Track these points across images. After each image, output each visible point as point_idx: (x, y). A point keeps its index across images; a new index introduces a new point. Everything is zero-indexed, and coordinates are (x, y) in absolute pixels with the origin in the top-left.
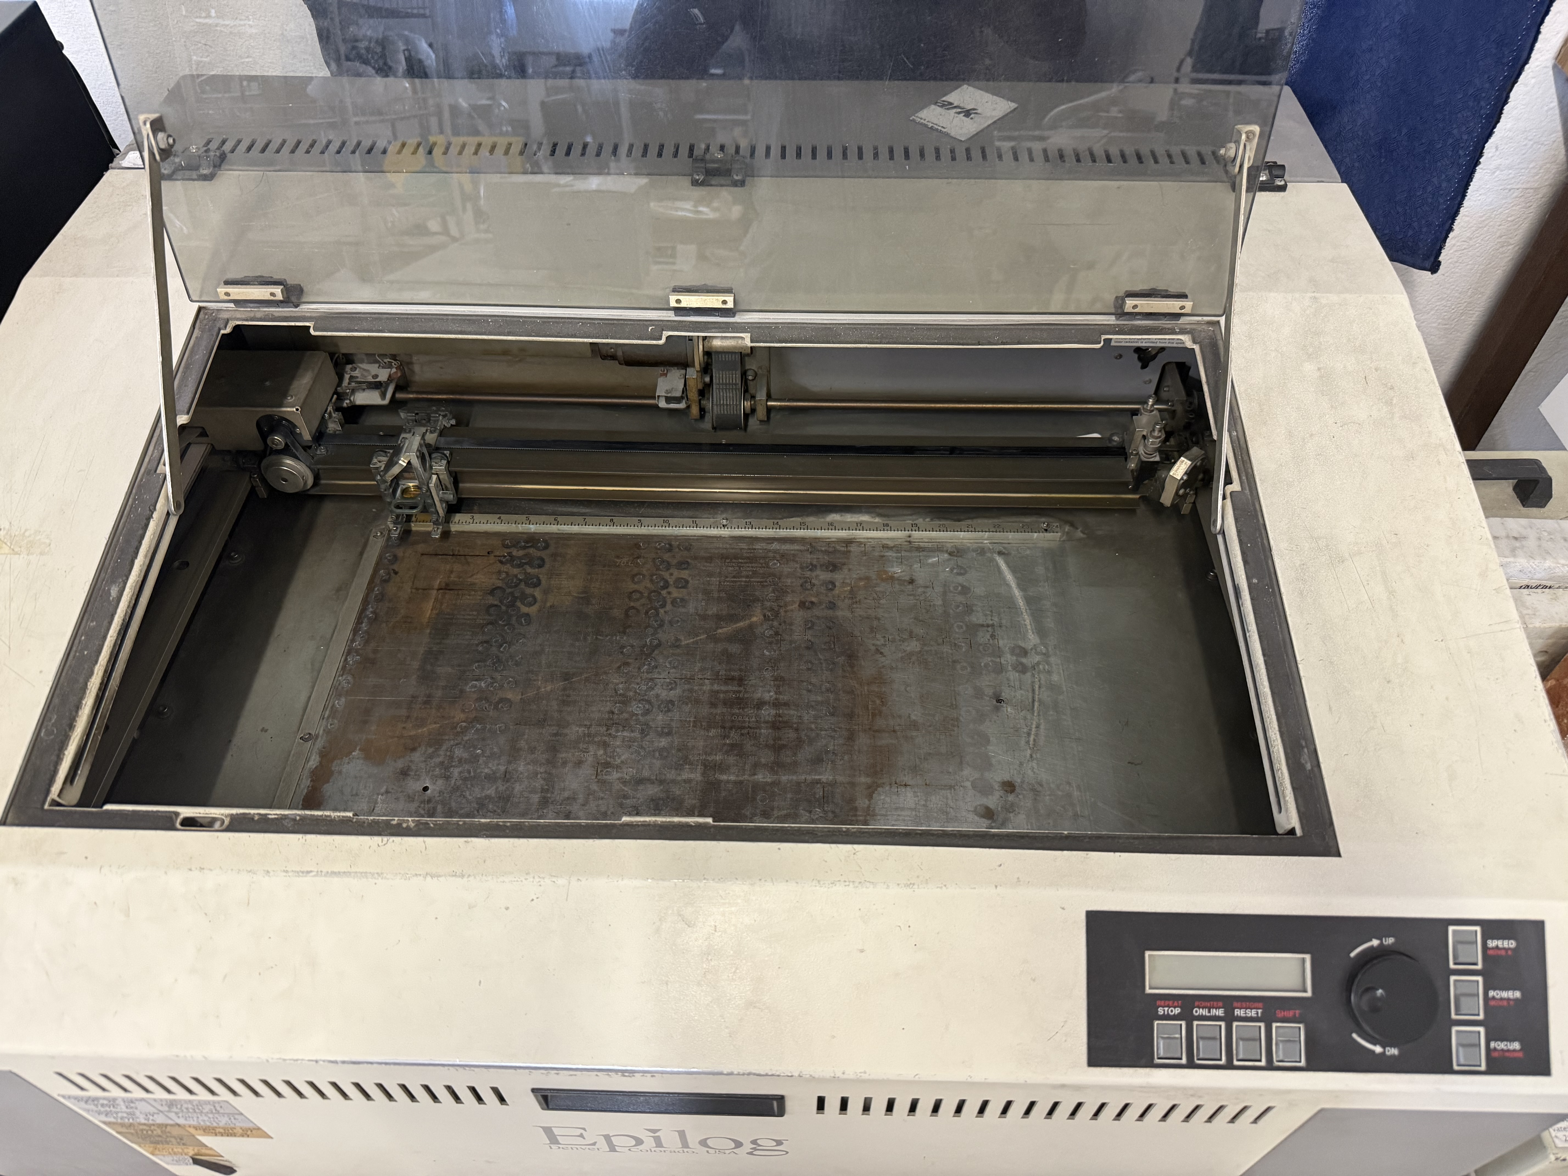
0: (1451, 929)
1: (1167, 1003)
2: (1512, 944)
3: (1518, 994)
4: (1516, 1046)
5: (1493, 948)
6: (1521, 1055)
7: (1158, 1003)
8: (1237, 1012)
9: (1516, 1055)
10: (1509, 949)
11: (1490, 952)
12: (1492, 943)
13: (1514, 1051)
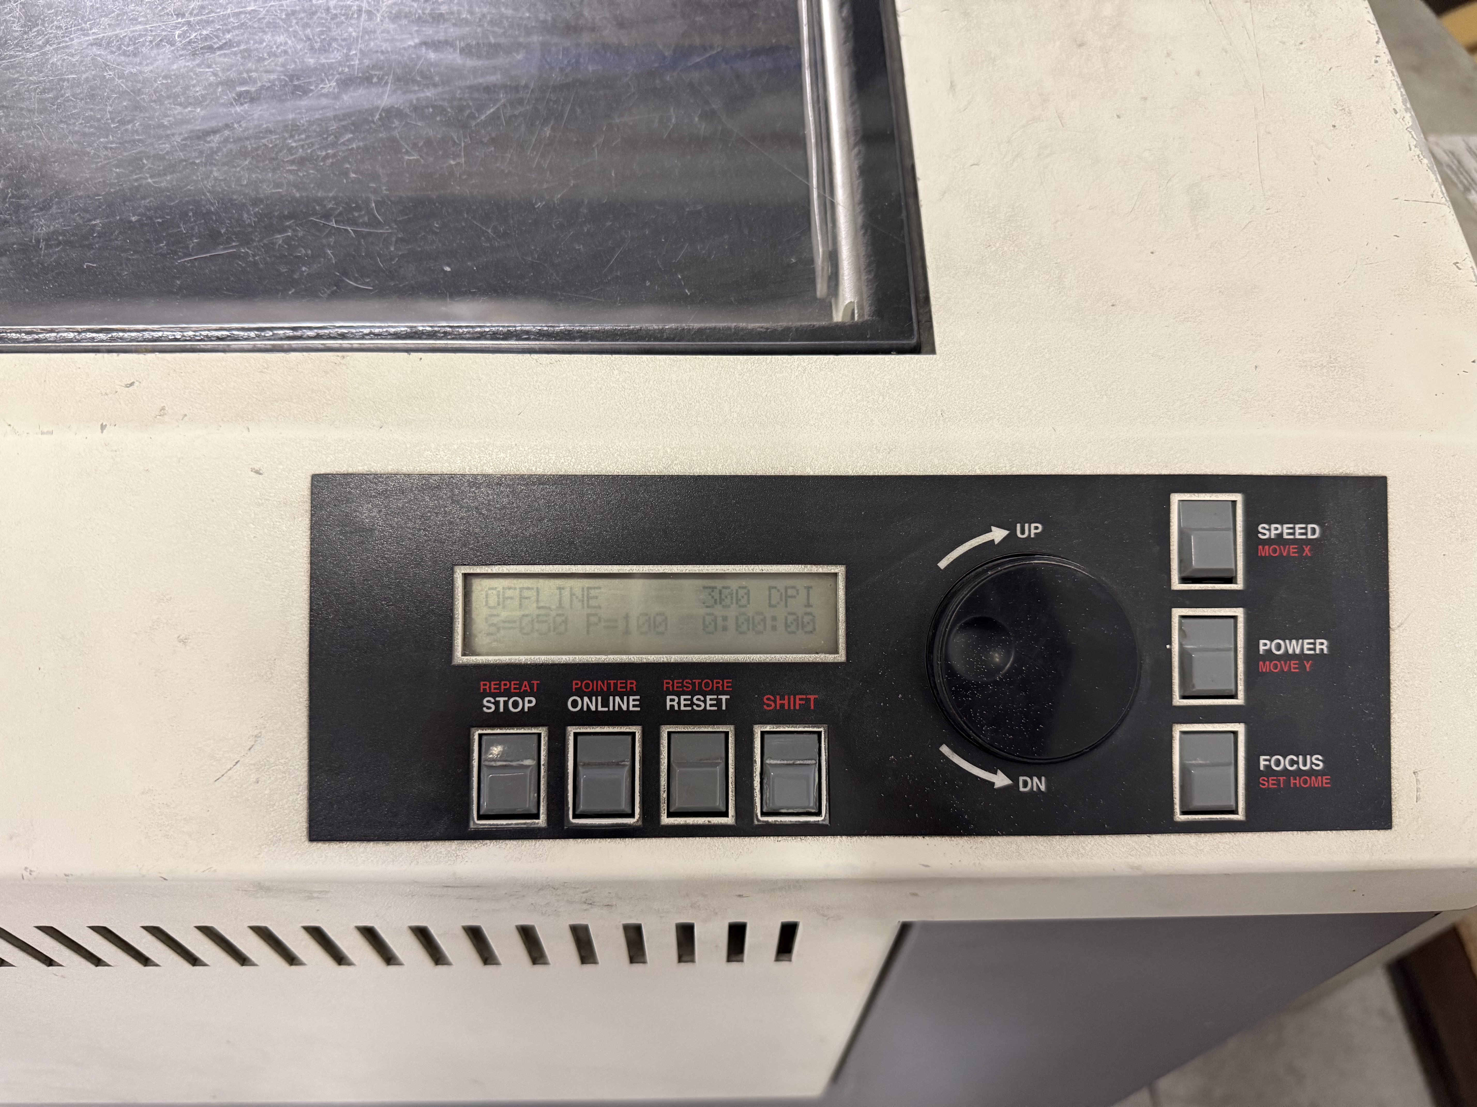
0: (1176, 498)
1: (504, 685)
2: (1313, 531)
3: (1322, 646)
4: (1316, 762)
5: (1269, 541)
6: (1324, 782)
7: (483, 685)
8: (671, 701)
9: (1315, 782)
10: (1308, 541)
11: (1264, 551)
12: (1268, 531)
13: (1311, 772)
